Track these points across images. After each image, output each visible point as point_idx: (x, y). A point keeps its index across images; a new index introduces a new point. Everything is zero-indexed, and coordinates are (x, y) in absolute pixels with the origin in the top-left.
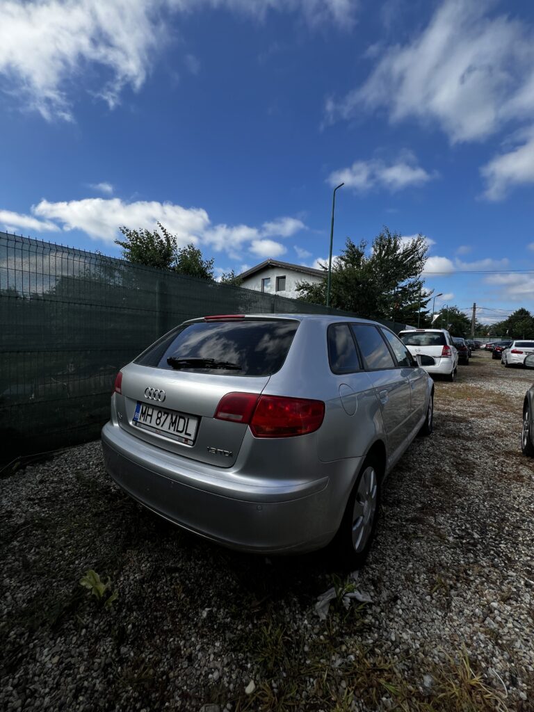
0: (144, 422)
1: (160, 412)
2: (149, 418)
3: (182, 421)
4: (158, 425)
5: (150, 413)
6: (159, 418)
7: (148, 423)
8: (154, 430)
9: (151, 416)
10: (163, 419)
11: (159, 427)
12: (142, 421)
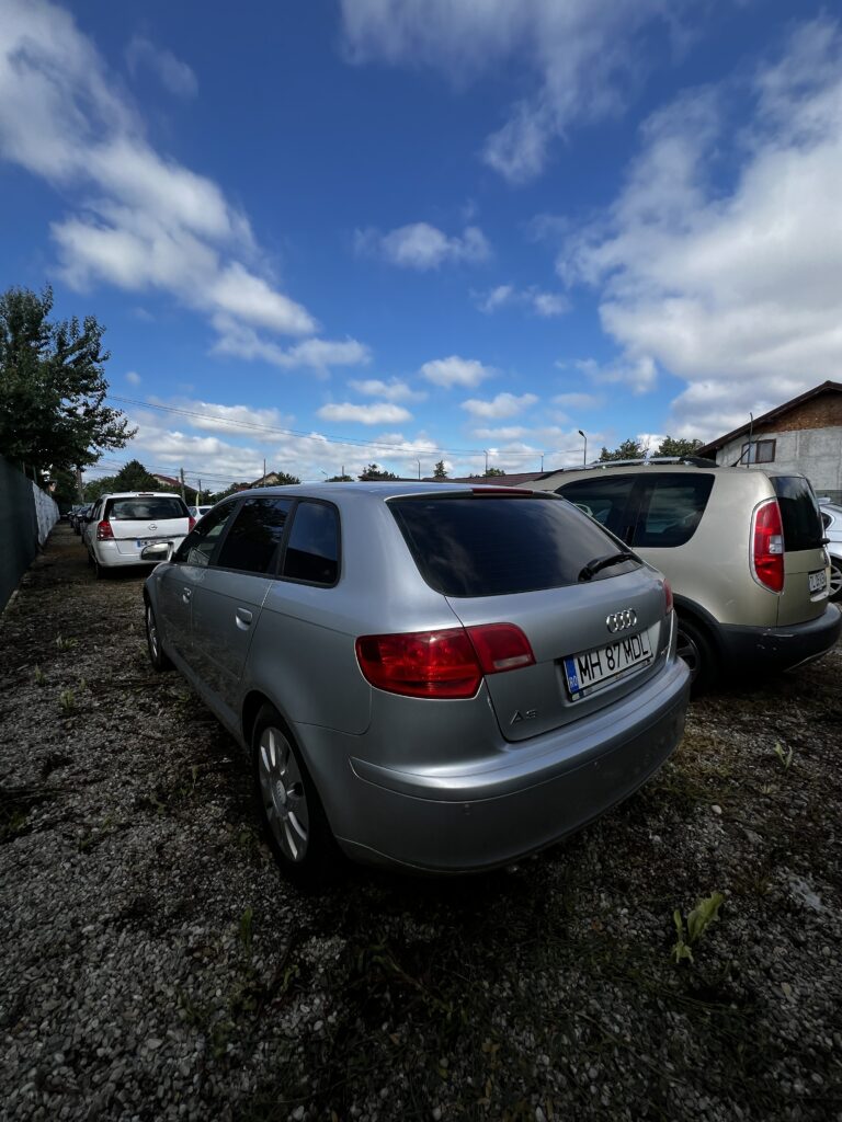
0: (593, 681)
1: (608, 648)
2: (596, 669)
3: (635, 641)
4: (612, 669)
5: (595, 661)
6: (610, 658)
7: (598, 677)
8: (614, 679)
9: (598, 664)
10: (616, 657)
11: (616, 670)
12: (587, 682)
